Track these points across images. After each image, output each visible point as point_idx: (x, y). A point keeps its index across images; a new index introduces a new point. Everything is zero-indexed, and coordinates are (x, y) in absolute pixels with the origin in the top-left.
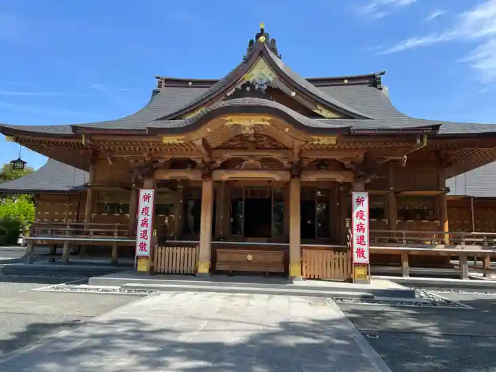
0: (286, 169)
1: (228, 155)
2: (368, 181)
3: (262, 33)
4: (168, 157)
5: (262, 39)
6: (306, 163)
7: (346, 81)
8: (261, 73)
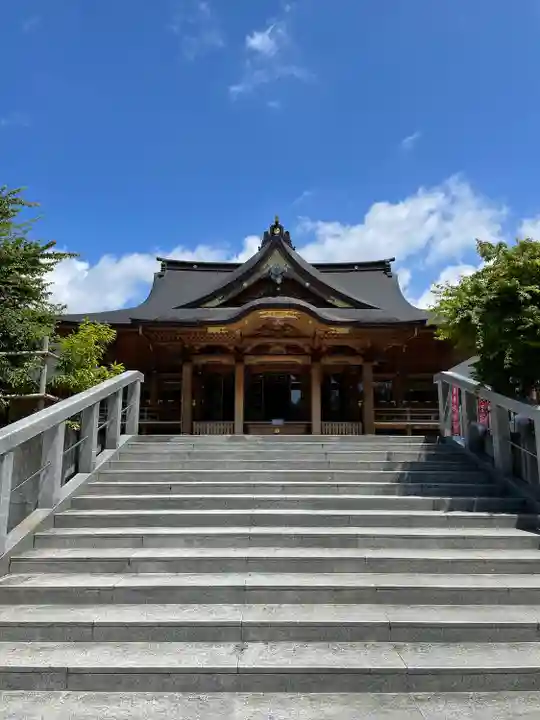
0: (306, 354)
1: (256, 342)
2: (376, 363)
3: (277, 225)
4: (204, 344)
5: (277, 231)
6: (324, 349)
7: (356, 268)
8: (276, 264)
